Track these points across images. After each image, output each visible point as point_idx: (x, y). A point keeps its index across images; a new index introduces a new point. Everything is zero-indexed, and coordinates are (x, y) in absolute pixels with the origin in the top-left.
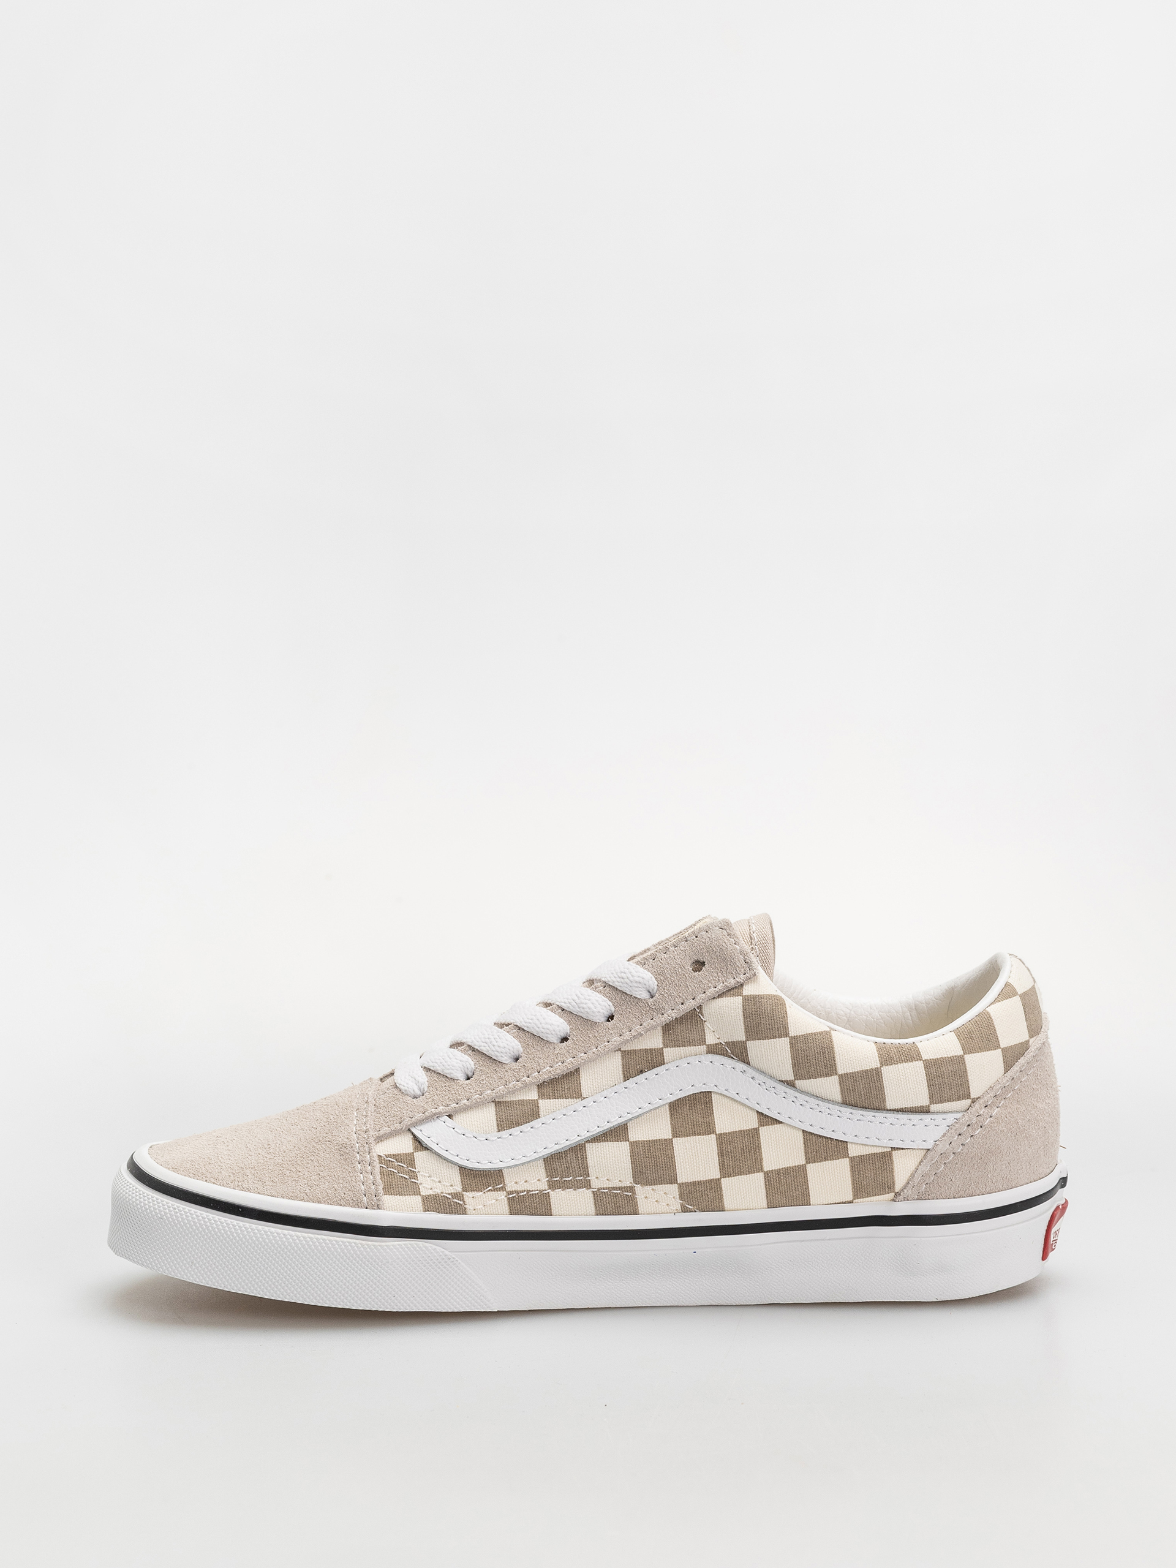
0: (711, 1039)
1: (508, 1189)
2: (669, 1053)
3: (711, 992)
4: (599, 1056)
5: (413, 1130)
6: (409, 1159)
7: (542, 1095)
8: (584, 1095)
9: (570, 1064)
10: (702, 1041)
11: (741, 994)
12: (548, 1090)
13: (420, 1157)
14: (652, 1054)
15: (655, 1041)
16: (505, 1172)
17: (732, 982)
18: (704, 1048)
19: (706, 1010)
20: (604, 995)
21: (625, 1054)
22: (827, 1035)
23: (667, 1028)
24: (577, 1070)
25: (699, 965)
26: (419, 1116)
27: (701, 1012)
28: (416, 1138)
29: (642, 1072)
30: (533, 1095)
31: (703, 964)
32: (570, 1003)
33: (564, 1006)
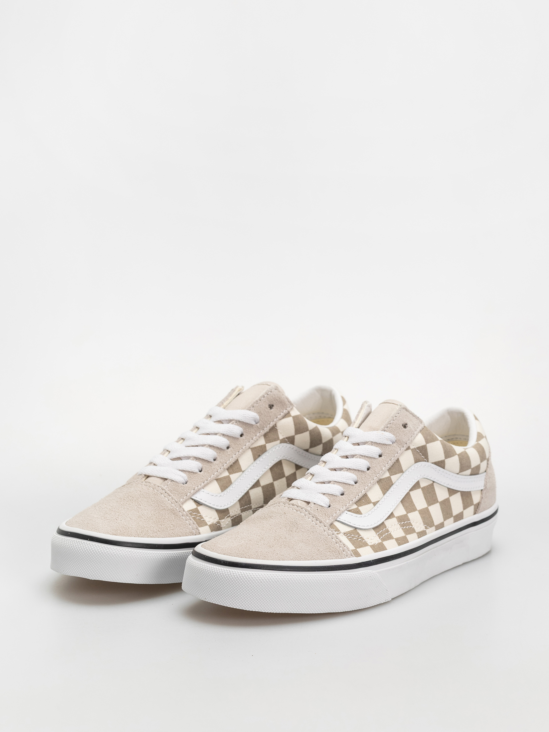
0: (281, 437)
1: (231, 516)
2: (268, 446)
3: (279, 417)
4: (244, 452)
5: (193, 497)
6: (196, 511)
7: (230, 473)
8: (243, 470)
9: (234, 458)
10: (278, 439)
11: (290, 416)
12: (231, 470)
13: (200, 508)
14: (262, 447)
15: (262, 442)
16: (229, 509)
17: (285, 411)
18: (279, 441)
19: (278, 425)
20: (238, 425)
21: (252, 449)
22: (316, 427)
23: (265, 435)
24: (237, 460)
25: (271, 407)
26: (192, 491)
27: (276, 426)
28: (195, 501)
29: (259, 456)
30: (226, 474)
31: (273, 406)
32: (227, 432)
33: (225, 433)
